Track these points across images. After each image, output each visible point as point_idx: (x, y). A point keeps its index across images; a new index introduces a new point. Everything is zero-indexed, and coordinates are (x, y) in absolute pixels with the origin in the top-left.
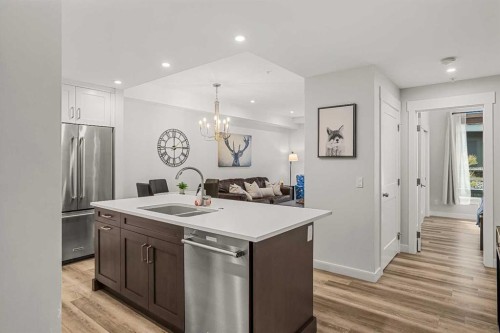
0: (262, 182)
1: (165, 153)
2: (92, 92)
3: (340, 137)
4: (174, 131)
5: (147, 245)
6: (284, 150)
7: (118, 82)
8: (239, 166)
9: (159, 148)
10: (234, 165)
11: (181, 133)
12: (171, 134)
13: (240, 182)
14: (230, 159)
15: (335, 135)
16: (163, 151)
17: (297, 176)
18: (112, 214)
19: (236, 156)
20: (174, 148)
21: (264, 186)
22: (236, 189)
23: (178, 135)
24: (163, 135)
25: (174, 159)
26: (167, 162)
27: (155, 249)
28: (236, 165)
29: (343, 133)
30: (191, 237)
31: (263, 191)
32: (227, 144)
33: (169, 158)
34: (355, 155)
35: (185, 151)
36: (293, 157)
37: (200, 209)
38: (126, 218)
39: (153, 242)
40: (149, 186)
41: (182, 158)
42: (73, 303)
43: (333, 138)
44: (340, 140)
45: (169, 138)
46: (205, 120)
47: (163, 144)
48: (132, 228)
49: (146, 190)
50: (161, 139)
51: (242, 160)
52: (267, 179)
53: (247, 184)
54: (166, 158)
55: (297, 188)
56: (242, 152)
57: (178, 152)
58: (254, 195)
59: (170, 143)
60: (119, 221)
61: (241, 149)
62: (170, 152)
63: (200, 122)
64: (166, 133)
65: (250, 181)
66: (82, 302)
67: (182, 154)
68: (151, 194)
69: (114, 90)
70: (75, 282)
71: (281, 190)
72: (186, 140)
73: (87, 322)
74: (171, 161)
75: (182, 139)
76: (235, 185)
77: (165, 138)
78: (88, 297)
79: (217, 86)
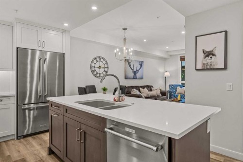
0: (150, 88)
1: (95, 70)
2: (53, 32)
3: (214, 55)
4: (100, 58)
5: (80, 129)
6: (161, 70)
7: (66, 25)
8: (136, 78)
9: (91, 67)
10: (134, 78)
11: (104, 59)
12: (98, 59)
13: (137, 88)
14: (131, 75)
15: (209, 54)
16: (93, 69)
17: (170, 85)
18: (58, 106)
19: (135, 73)
20: (100, 67)
21: (151, 90)
22: (135, 92)
23: (102, 60)
24: (93, 60)
25: (100, 74)
26: (96, 76)
27: (85, 133)
28: (135, 78)
29: (216, 52)
30: (112, 126)
31: (151, 93)
32: (130, 66)
33: (97, 73)
34: (225, 68)
35: (106, 70)
36: (167, 74)
37: (117, 104)
38: (67, 109)
39: (84, 127)
40: (85, 89)
41: (104, 73)
43: (208, 56)
44: (213, 57)
45: (97, 61)
46: (118, 50)
47: (93, 65)
48: (71, 116)
49: (83, 91)
50: (92, 62)
51: (138, 75)
52: (152, 86)
53: (141, 89)
54: (95, 73)
55: (169, 92)
56: (138, 71)
57: (102, 70)
58: (145, 95)
59: (97, 65)
60: (62, 110)
61: (138, 69)
62: (97, 70)
63: (115, 51)
64: (95, 58)
65: (143, 87)
67: (104, 71)
68: (86, 93)
69: (64, 31)
71: (161, 93)
72: (107, 63)
74: (98, 75)
75: (104, 62)
76: (134, 90)
77: (95, 61)
78: (44, 159)
79: (125, 29)
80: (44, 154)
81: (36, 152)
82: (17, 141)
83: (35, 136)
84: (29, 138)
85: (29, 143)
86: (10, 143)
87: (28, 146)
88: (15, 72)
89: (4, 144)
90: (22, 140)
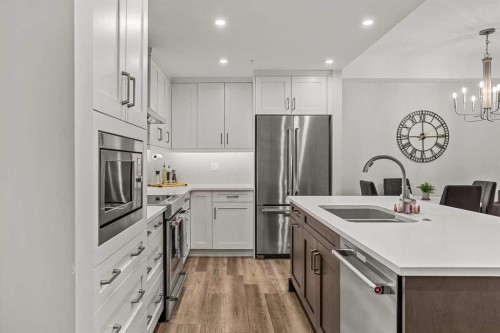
1: (409, 144)
2: (313, 79)
4: (423, 114)
5: (317, 252)
7: (329, 62)
9: (399, 137)
11: (434, 116)
12: (417, 118)
16: (404, 142)
20: (423, 137)
23: (428, 118)
24: (405, 120)
25: (423, 152)
26: (411, 156)
27: (322, 259)
33: (415, 150)
35: (441, 141)
38: (306, 216)
40: (372, 185)
41: (436, 150)
42: (266, 295)
45: (414, 123)
46: (464, 90)
47: (404, 132)
48: (309, 229)
50: (402, 125)
54: (410, 150)
57: (429, 143)
59: (416, 130)
60: (302, 219)
62: (416, 143)
64: (410, 117)
66: (273, 298)
67: (436, 144)
68: (374, 193)
69: (330, 72)
70: (279, 277)
72: (443, 124)
73: (265, 318)
74: (418, 155)
75: (436, 123)
77: (409, 124)
78: (281, 295)
79: (487, 32)
80: (283, 287)
81: (273, 282)
82: (255, 261)
83: (280, 260)
84: (272, 262)
85: (269, 268)
86: (247, 260)
87: (267, 271)
88: (253, 154)
89: (240, 260)
90: (262, 261)
